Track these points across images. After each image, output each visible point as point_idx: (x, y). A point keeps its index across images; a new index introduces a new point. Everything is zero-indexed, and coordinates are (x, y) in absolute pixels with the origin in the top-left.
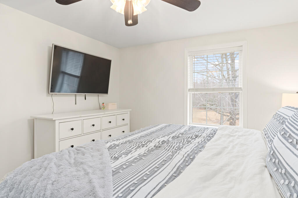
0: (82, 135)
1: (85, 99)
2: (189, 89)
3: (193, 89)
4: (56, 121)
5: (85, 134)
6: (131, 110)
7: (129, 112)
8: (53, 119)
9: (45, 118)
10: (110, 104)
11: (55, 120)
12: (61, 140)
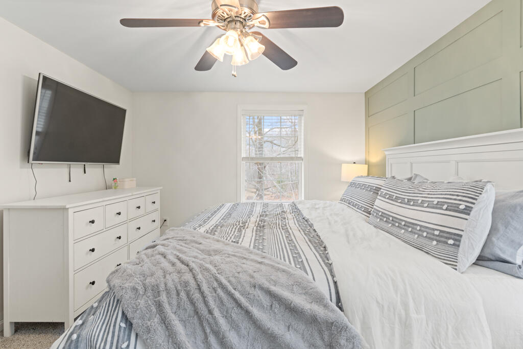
0: (105, 230)
1: (85, 173)
2: (243, 158)
3: (248, 158)
4: (70, 210)
5: (108, 229)
6: (161, 188)
7: (159, 191)
8: (67, 207)
9: (46, 206)
10: (127, 180)
11: (68, 208)
12: (76, 241)
